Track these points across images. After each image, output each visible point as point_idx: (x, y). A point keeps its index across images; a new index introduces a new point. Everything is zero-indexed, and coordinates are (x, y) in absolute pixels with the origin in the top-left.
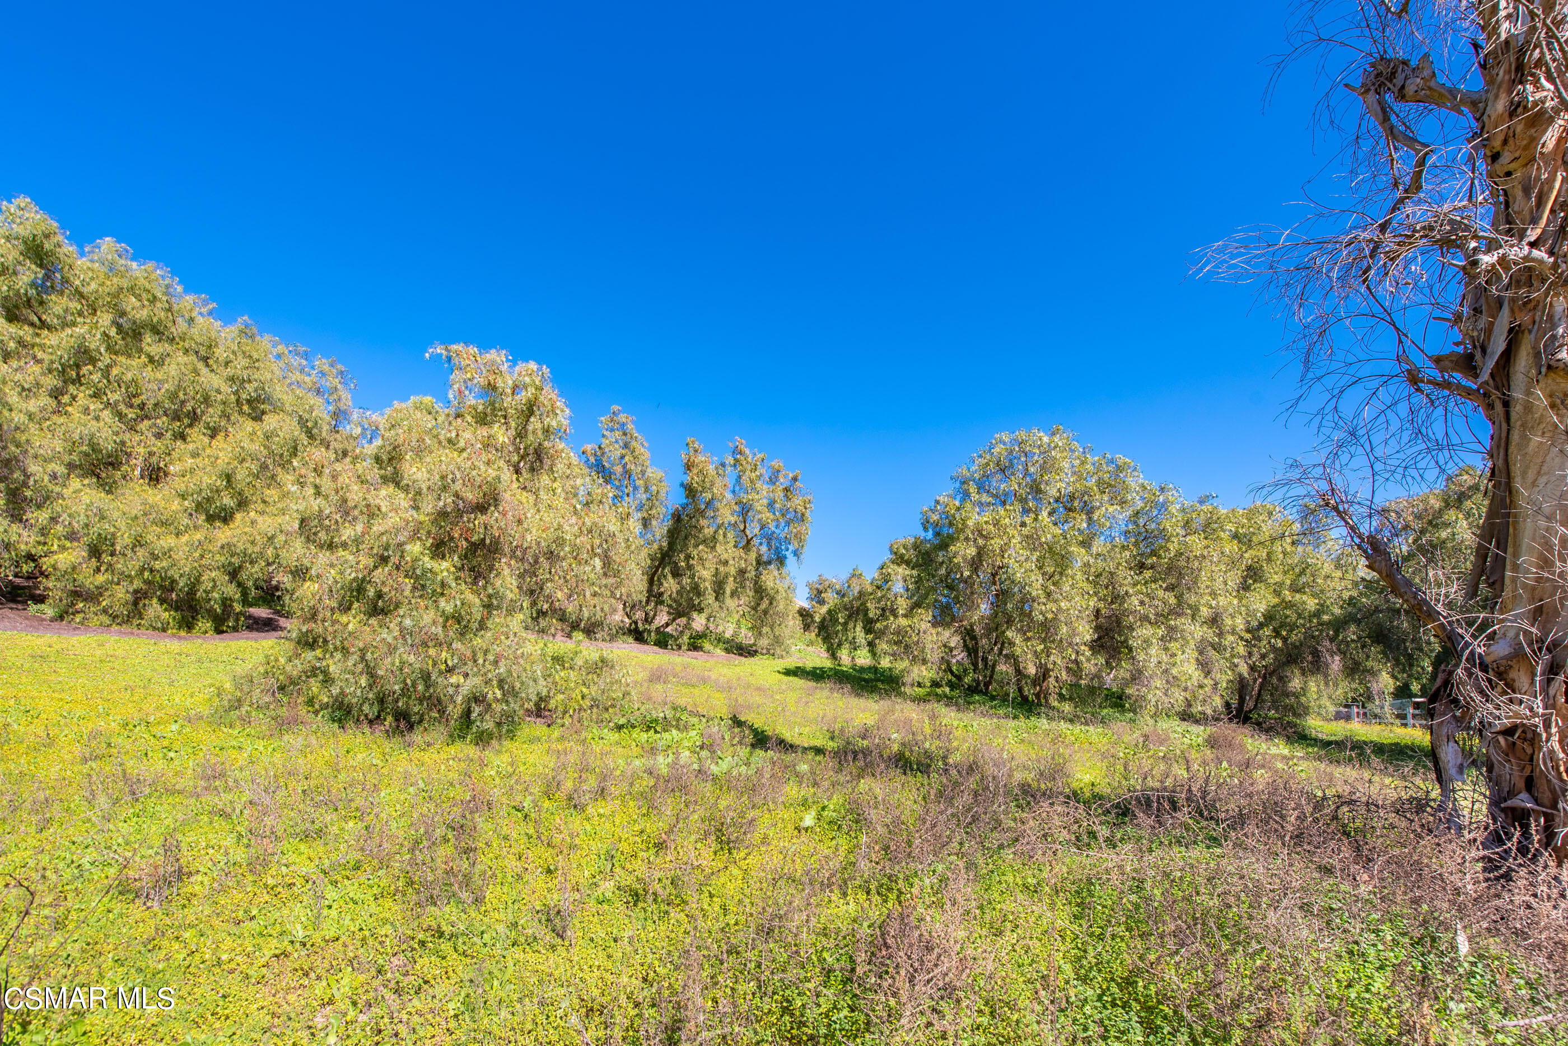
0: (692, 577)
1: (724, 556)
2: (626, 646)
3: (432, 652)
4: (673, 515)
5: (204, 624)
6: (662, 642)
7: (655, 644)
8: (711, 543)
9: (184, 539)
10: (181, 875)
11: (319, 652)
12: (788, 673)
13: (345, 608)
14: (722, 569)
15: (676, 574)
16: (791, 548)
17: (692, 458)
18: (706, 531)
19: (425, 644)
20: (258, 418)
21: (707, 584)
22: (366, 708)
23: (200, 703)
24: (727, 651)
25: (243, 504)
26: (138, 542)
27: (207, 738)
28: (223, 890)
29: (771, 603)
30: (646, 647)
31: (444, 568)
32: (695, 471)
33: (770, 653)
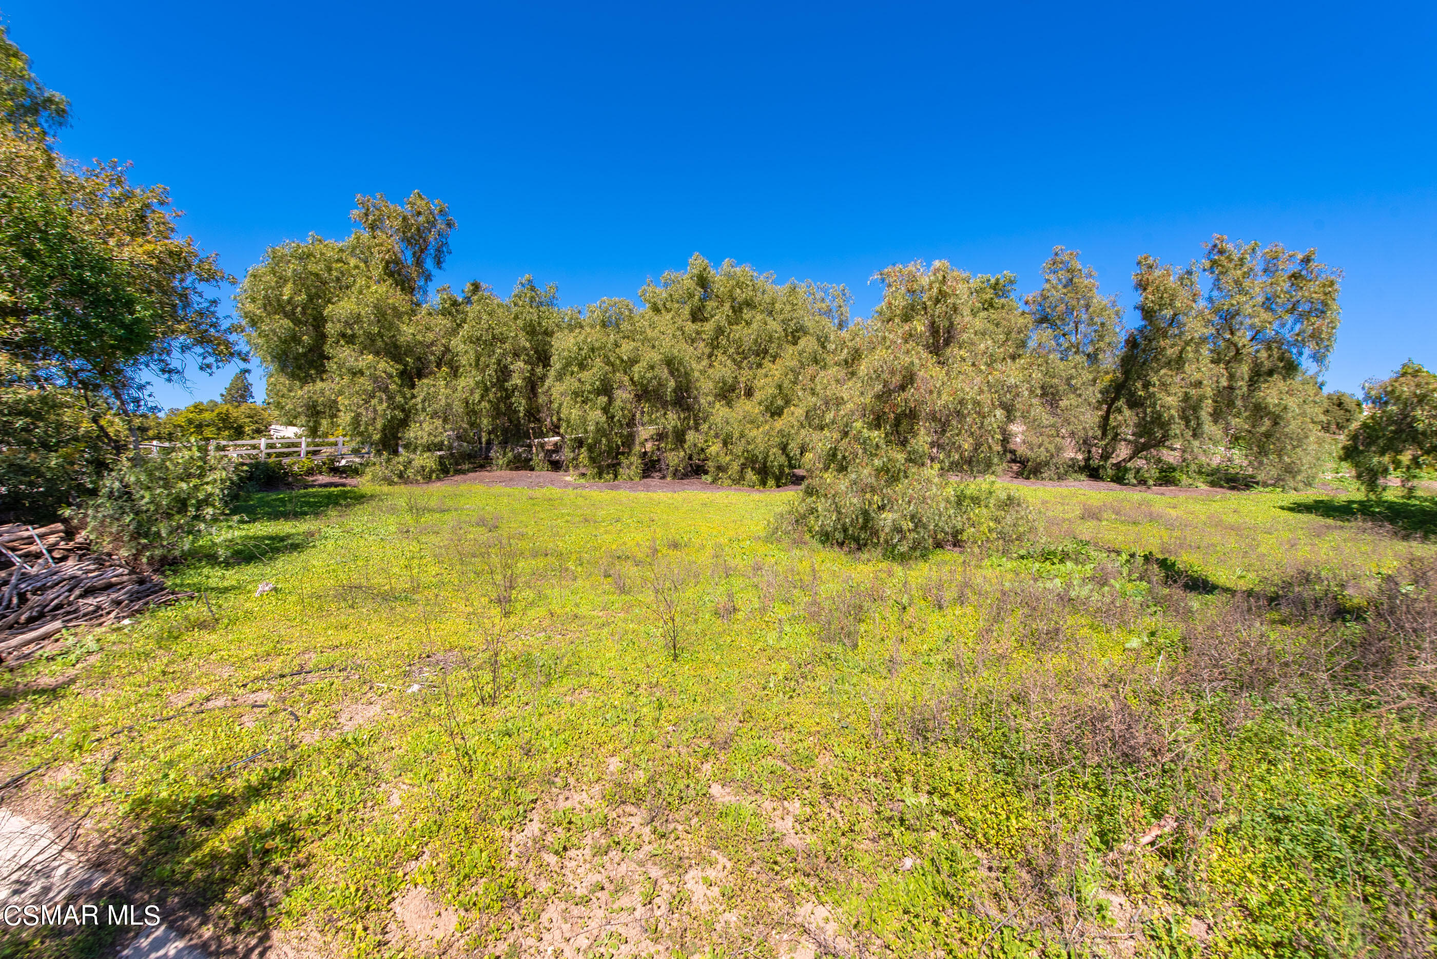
0: (1154, 405)
1: (1197, 376)
2: (1077, 483)
3: (868, 496)
4: (1127, 342)
5: (771, 482)
6: (1119, 479)
7: (1112, 481)
8: (1178, 363)
9: (761, 430)
10: (735, 610)
11: (814, 498)
12: (1298, 508)
13: (826, 468)
14: (1193, 392)
15: (1134, 403)
16: (1306, 352)
17: (1146, 276)
18: (1169, 352)
19: (863, 491)
20: (795, 343)
21: (1173, 412)
22: (837, 535)
23: (759, 529)
24: (1213, 484)
25: (788, 402)
26: (742, 436)
27: (762, 549)
28: (749, 619)
29: (1276, 424)
30: (1101, 484)
31: (876, 436)
32: (1150, 289)
33: (1278, 483)
